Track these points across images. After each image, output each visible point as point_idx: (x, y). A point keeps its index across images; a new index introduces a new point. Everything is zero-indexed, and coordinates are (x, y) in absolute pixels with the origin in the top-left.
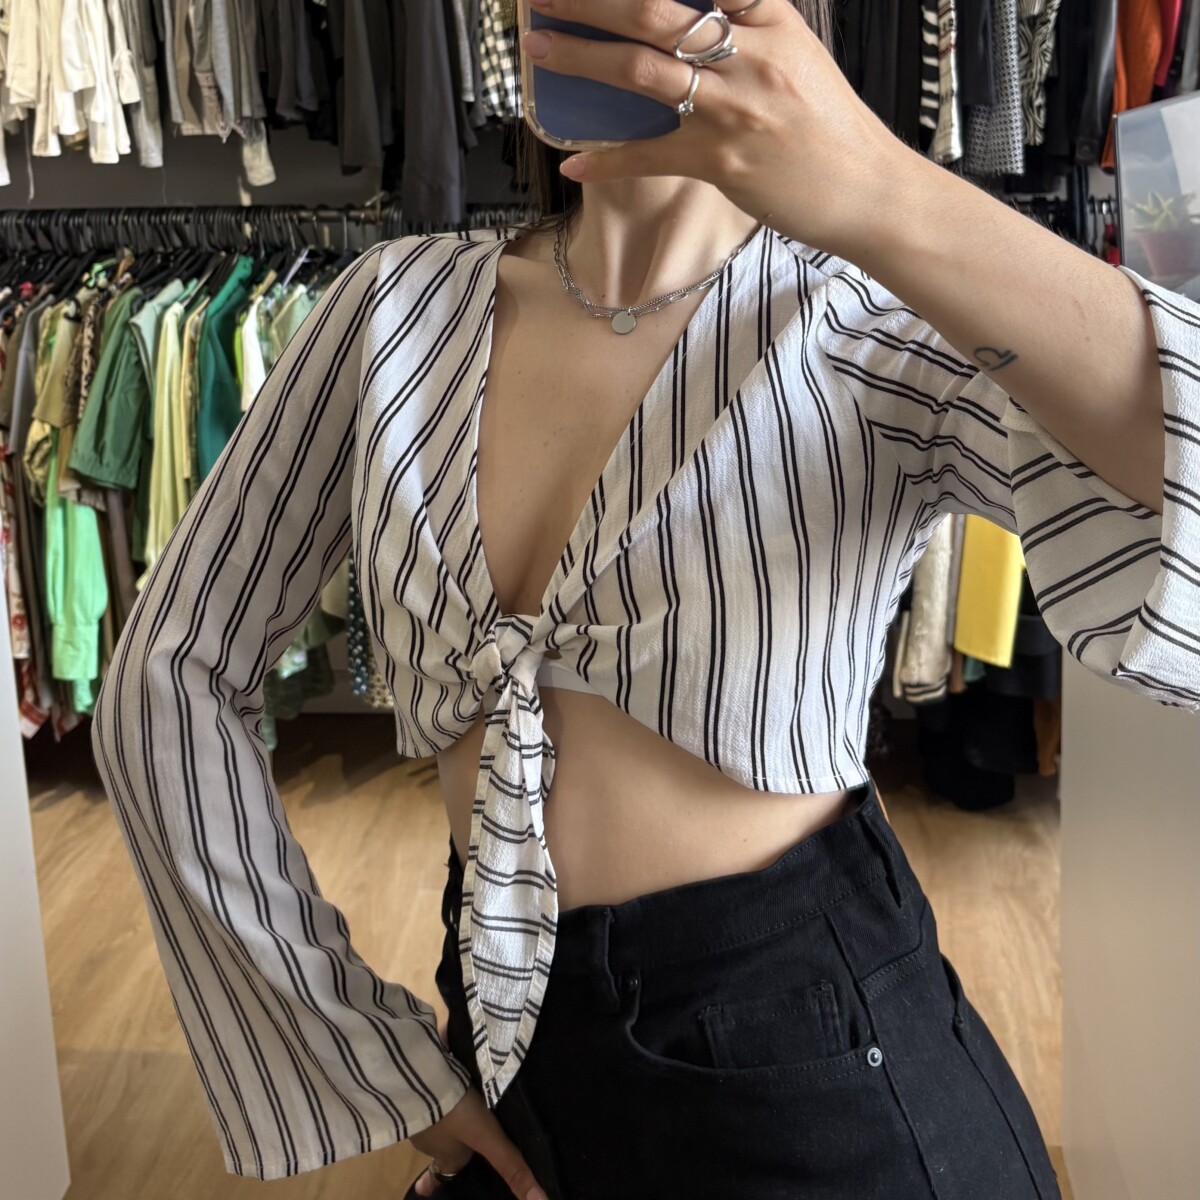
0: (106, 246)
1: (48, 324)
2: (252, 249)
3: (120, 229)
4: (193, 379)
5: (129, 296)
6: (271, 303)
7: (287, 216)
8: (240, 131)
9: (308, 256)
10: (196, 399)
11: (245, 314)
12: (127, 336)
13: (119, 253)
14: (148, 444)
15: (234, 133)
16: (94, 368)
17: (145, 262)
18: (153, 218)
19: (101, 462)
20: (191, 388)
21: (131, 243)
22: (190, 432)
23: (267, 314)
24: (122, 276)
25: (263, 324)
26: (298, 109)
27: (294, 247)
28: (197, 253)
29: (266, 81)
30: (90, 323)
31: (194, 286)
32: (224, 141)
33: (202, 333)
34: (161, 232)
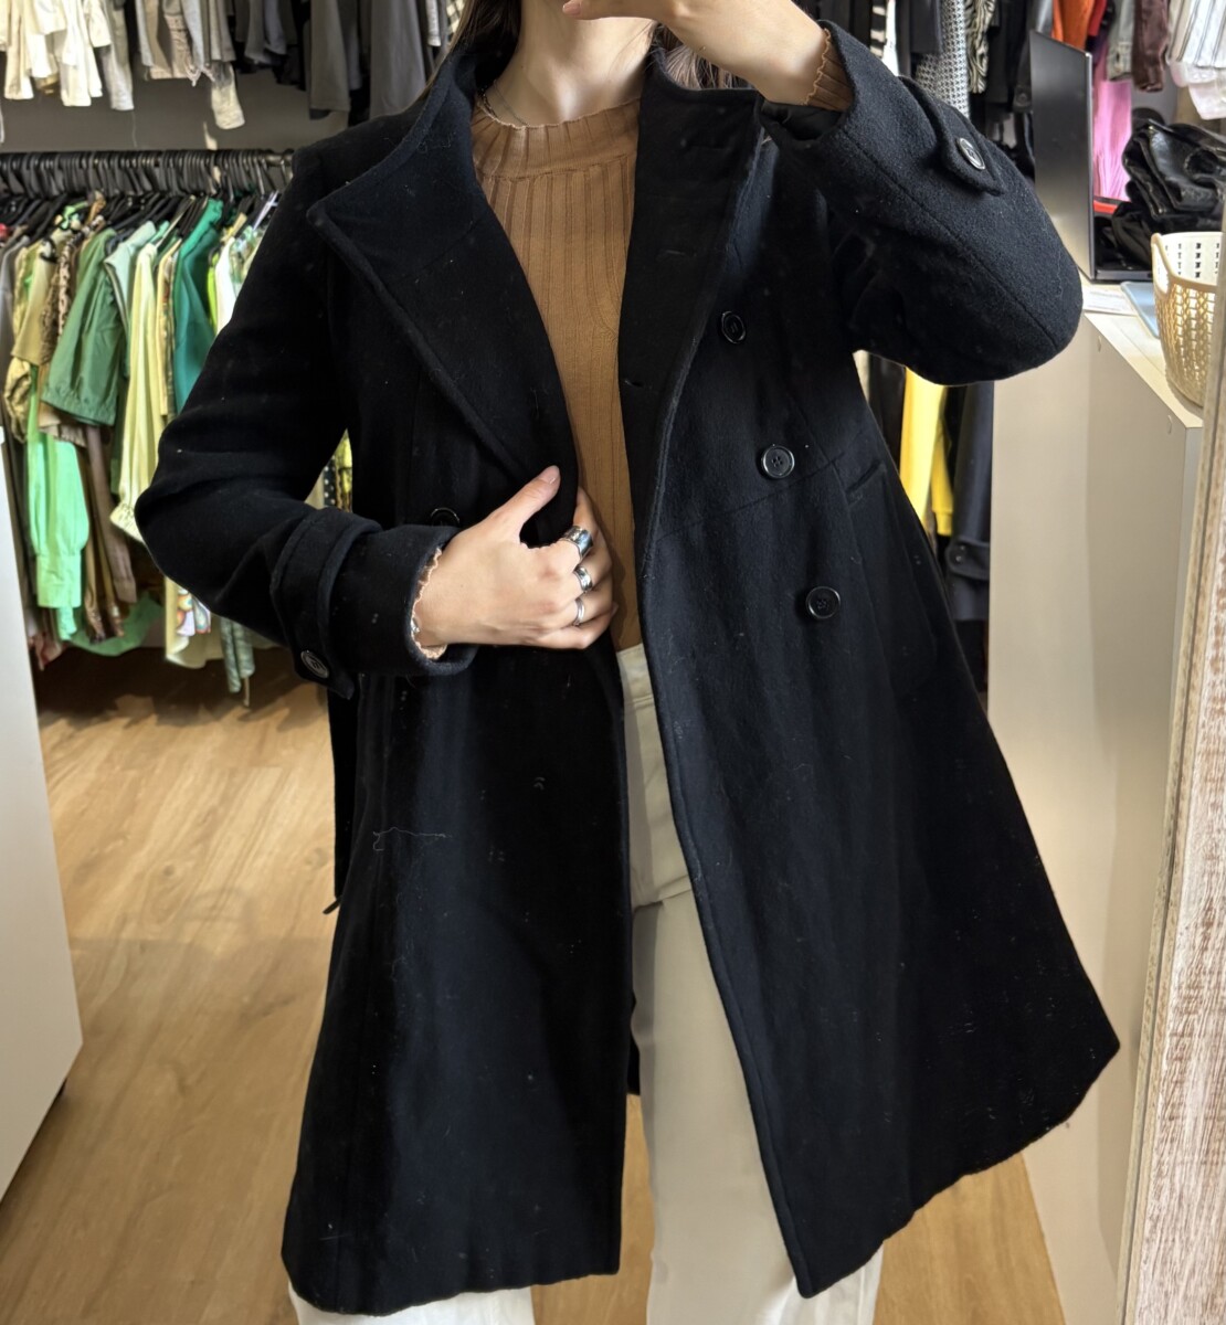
0: (77, 189)
1: (24, 264)
2: (222, 193)
3: (91, 172)
4: (168, 319)
5: (103, 237)
6: (242, 245)
7: (255, 160)
8: (210, 75)
9: (276, 201)
10: (172, 338)
11: (216, 256)
12: (102, 276)
13: (90, 196)
14: (124, 381)
15: (203, 77)
16: (69, 307)
17: (116, 205)
18: (123, 162)
19: (79, 398)
20: (166, 329)
21: (102, 186)
22: (166, 370)
23: (239, 255)
24: (94, 219)
25: (235, 265)
26: (267, 52)
27: (263, 191)
28: (167, 197)
29: (235, 23)
30: (66, 263)
31: (166, 228)
32: (194, 84)
33: (175, 274)
34: (132, 176)
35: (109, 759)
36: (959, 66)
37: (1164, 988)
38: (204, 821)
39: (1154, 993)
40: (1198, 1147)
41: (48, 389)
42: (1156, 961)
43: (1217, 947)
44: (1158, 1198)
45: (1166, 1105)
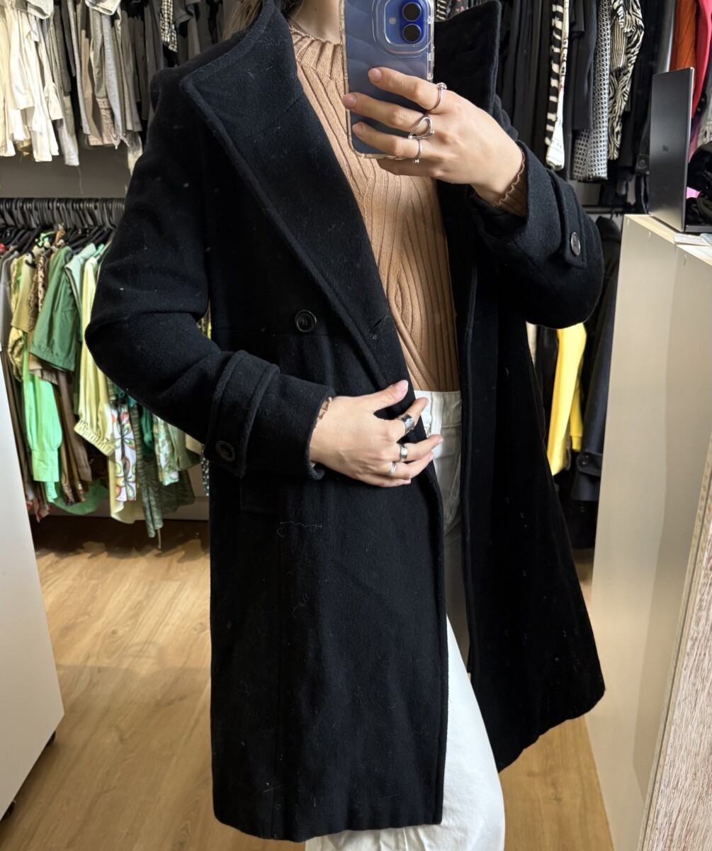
0: (47, 223)
1: (16, 268)
3: (55, 212)
5: (63, 251)
12: (64, 276)
13: (55, 227)
14: (79, 344)
15: (122, 142)
16: (44, 295)
17: (73, 232)
18: (74, 205)
19: (52, 352)
21: (62, 221)
24: (58, 241)
28: (103, 229)
29: (141, 108)
30: (42, 268)
31: (102, 248)
32: (116, 148)
34: (81, 214)
35: (79, 575)
36: (602, 139)
41: (34, 346)
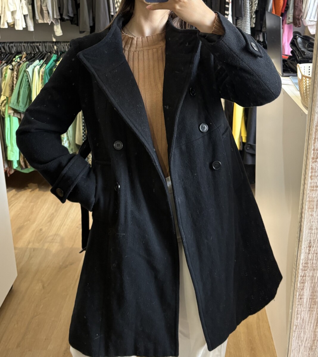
0: (19, 51)
1: (5, 71)
2: (57, 53)
3: (23, 47)
4: (42, 85)
5: (26, 64)
7: (65, 44)
8: (54, 22)
12: (25, 74)
13: (22, 53)
15: (52, 22)
16: (17, 82)
17: (29, 56)
18: (31, 44)
19: (19, 106)
21: (25, 51)
24: (23, 59)
26: (68, 16)
28: (42, 54)
29: (60, 9)
30: (16, 71)
31: (42, 61)
32: (50, 24)
33: (44, 73)
34: (33, 48)
35: (26, 200)
36: (248, 20)
37: (298, 264)
38: (51, 216)
39: (296, 265)
40: (308, 306)
41: (11, 103)
42: (296, 257)
43: (312, 253)
44: (297, 320)
45: (299, 295)
